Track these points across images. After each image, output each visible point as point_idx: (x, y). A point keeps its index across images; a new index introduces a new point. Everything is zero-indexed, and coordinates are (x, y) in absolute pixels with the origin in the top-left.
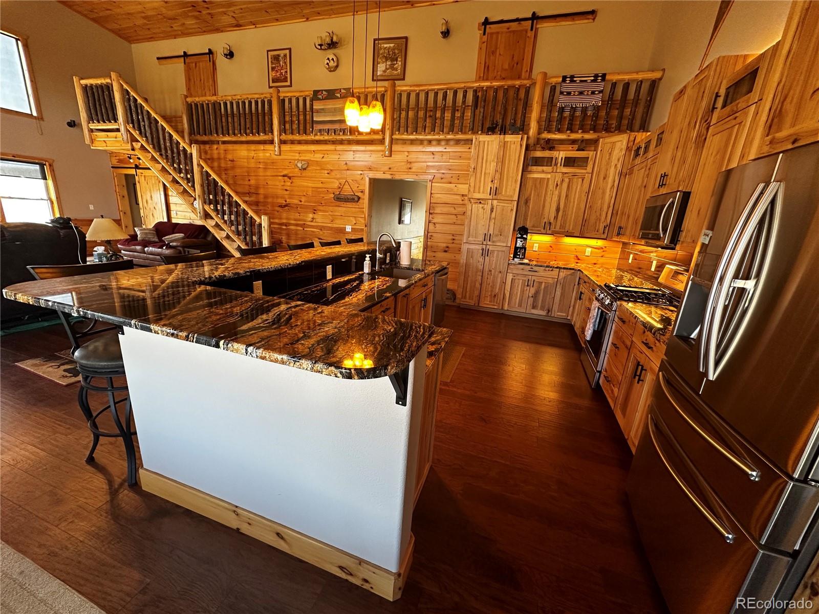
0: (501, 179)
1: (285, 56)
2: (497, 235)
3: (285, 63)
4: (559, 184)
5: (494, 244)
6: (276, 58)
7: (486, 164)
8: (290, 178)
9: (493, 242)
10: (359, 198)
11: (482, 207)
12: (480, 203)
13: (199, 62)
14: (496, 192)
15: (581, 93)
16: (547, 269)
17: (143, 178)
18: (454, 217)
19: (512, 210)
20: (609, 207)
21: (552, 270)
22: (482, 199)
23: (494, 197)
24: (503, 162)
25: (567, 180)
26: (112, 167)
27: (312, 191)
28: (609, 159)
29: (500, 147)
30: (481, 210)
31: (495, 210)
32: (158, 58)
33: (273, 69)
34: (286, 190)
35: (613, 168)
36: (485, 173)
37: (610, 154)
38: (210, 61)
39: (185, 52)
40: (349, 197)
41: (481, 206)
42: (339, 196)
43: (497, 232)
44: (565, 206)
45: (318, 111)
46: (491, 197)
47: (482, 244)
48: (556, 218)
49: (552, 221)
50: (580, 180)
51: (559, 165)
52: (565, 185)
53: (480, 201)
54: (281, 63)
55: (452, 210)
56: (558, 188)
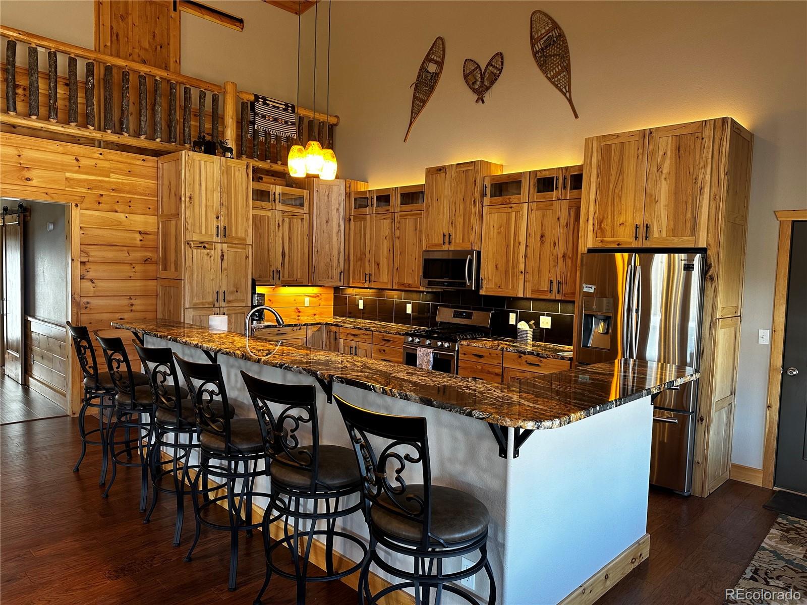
0: (229, 215)
2: (232, 293)
4: (281, 224)
5: (230, 305)
7: (206, 194)
9: (229, 302)
11: (208, 254)
12: (205, 247)
14: (224, 233)
15: (276, 120)
16: (295, 328)
18: (128, 267)
19: (247, 257)
20: (339, 253)
21: (300, 329)
22: (207, 243)
23: (224, 240)
24: (228, 193)
25: (287, 220)
28: (328, 201)
29: (223, 173)
30: (205, 257)
31: (225, 258)
35: (335, 212)
36: (206, 206)
37: (328, 196)
41: (205, 251)
43: (232, 289)
44: (290, 249)
46: (218, 240)
47: (214, 307)
48: (283, 264)
49: (280, 268)
50: (300, 221)
51: (277, 201)
52: (286, 225)
53: (203, 245)
55: (123, 255)
56: (281, 228)
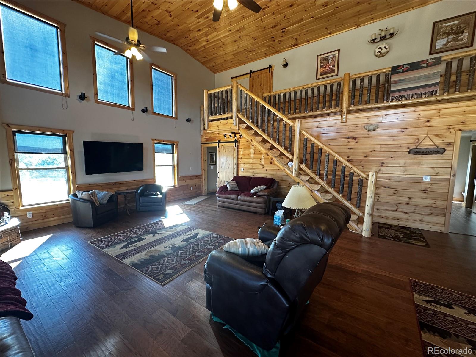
1: (334, 55)
3: (333, 60)
6: (326, 59)
8: (355, 139)
10: (445, 151)
13: (261, 74)
17: (223, 148)
26: (202, 143)
27: (380, 147)
32: (232, 78)
33: (321, 67)
34: (350, 149)
38: (270, 72)
39: (251, 71)
40: (431, 150)
42: (417, 150)
45: (396, 82)
54: (330, 61)
